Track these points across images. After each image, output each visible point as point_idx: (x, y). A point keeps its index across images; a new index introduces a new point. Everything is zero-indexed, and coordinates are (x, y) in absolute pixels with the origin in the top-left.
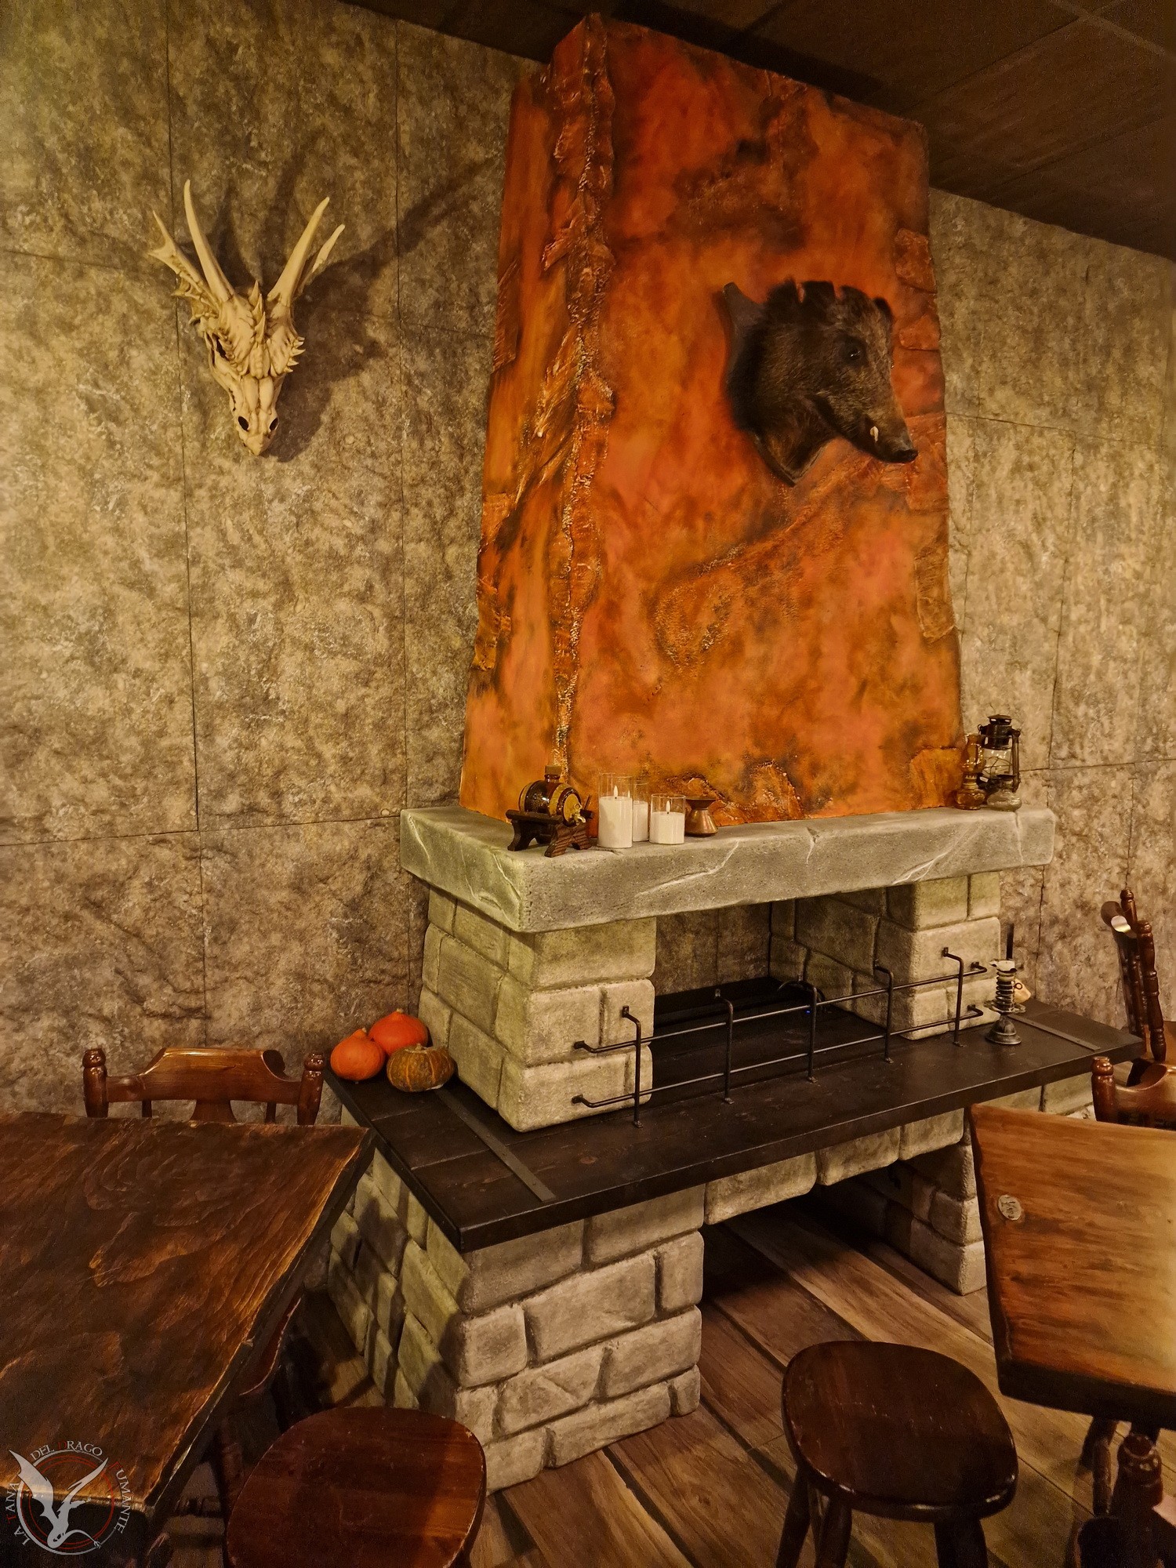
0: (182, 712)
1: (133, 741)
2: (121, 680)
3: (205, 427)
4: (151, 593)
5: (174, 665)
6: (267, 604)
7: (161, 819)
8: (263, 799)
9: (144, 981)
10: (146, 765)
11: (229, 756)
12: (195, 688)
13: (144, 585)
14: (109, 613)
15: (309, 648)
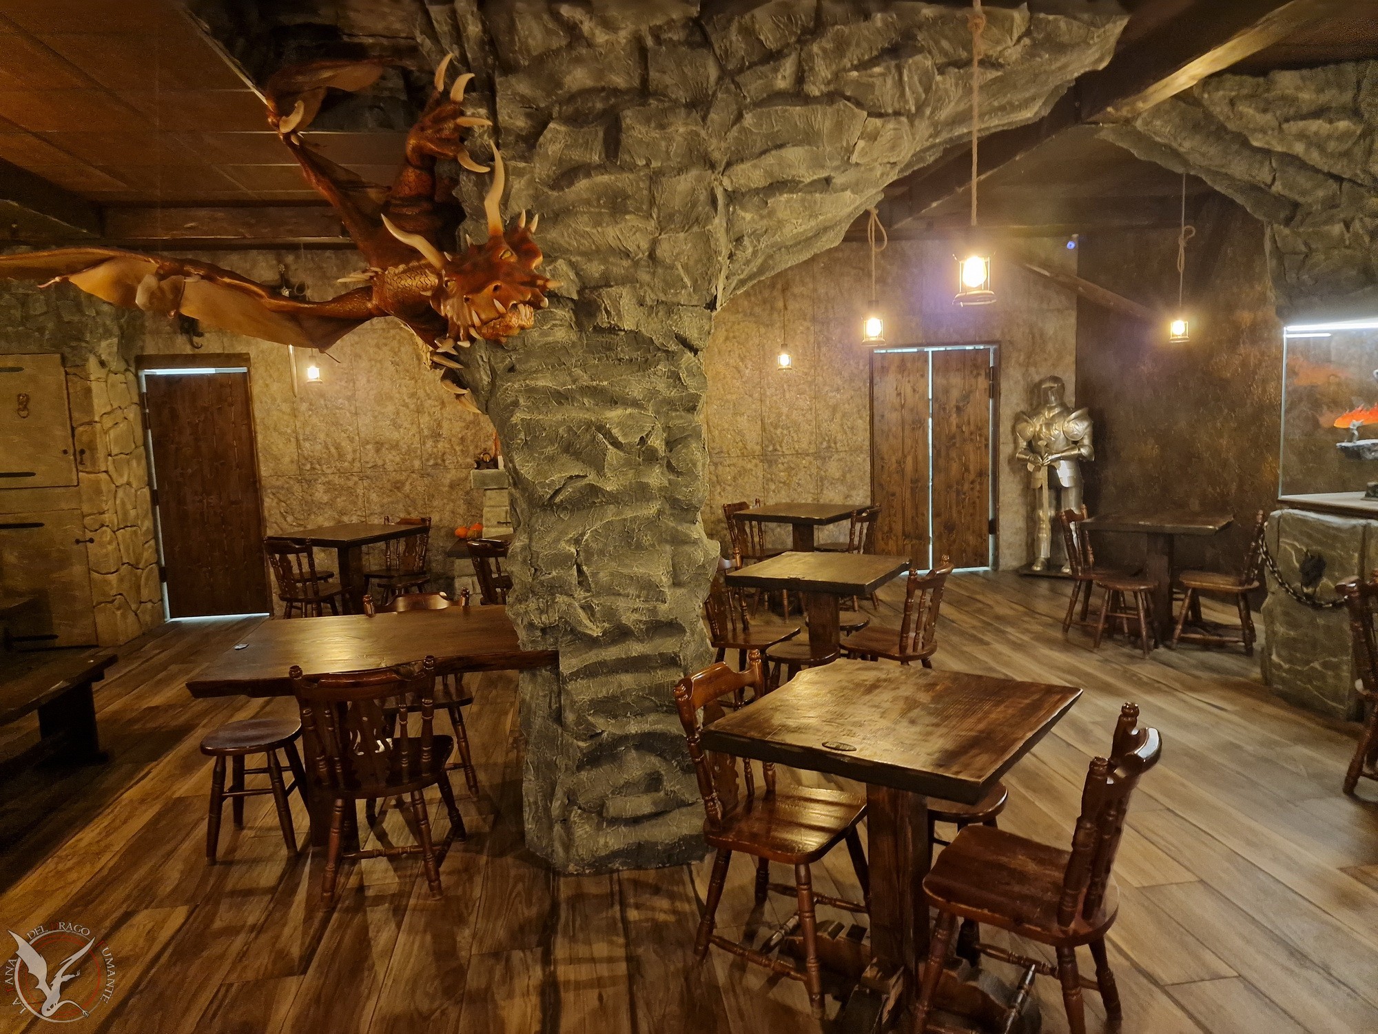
0: (417, 438)
1: (405, 446)
2: (401, 430)
3: (420, 364)
4: (408, 407)
5: (415, 426)
6: (438, 408)
7: (413, 466)
8: (439, 461)
9: (410, 509)
10: (409, 451)
11: (430, 450)
12: (420, 431)
13: (406, 406)
14: (398, 413)
15: (450, 420)
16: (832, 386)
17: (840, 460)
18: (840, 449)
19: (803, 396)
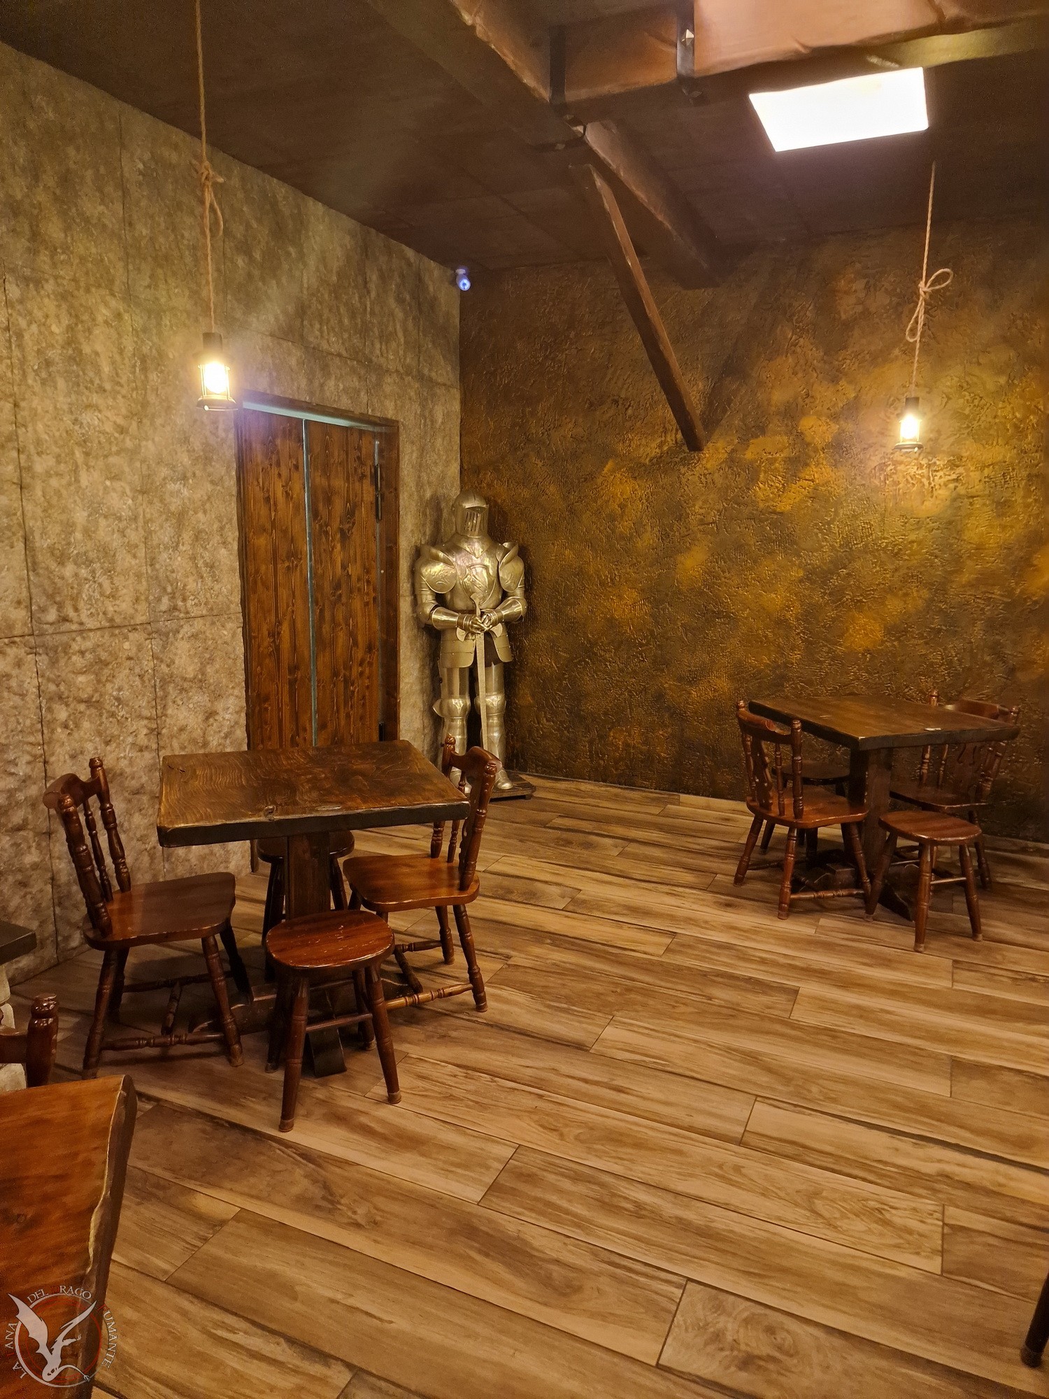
16: (173, 468)
17: (194, 636)
18: (195, 612)
19: (117, 485)
